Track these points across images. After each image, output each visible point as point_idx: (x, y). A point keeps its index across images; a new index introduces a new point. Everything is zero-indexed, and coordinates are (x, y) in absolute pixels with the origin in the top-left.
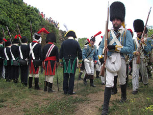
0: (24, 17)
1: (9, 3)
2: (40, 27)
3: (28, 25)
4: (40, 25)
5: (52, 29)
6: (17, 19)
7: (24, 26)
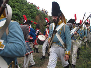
0: (28, 10)
1: (20, 4)
2: (36, 15)
3: (30, 15)
4: (37, 14)
5: (44, 16)
6: (24, 12)
7: (28, 15)
